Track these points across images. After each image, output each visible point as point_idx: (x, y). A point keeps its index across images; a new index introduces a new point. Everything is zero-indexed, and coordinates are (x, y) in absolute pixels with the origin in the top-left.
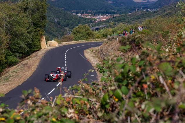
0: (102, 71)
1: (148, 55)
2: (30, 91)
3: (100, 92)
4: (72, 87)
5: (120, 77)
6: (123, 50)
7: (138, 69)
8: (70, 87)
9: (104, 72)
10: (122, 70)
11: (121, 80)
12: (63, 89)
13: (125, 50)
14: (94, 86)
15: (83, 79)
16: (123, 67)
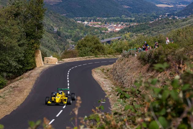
0: (123, 96)
2: (38, 123)
3: (125, 124)
4: (88, 117)
5: (157, 105)
7: (181, 95)
8: (86, 117)
9: (126, 98)
10: (160, 96)
11: (157, 110)
12: (79, 121)
15: (99, 107)
16: (161, 92)
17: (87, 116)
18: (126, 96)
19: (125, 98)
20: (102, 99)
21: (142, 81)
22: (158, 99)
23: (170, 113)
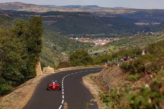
0: (105, 100)
1: (160, 86)
6: (132, 79)
7: (150, 101)
13: (133, 79)
19: (107, 101)
20: (88, 103)
21: (117, 90)
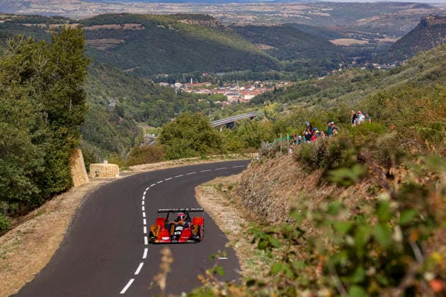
0: (266, 243)
5: (344, 260)
6: (343, 182)
7: (398, 236)
8: (184, 294)
9: (273, 247)
10: (350, 241)
11: (343, 271)
14: (253, 288)
15: (213, 270)
16: (352, 232)
17: (186, 292)
18: (273, 244)
19: (271, 246)
20: (219, 251)
21: (306, 208)
22: (345, 247)
23: (374, 277)
